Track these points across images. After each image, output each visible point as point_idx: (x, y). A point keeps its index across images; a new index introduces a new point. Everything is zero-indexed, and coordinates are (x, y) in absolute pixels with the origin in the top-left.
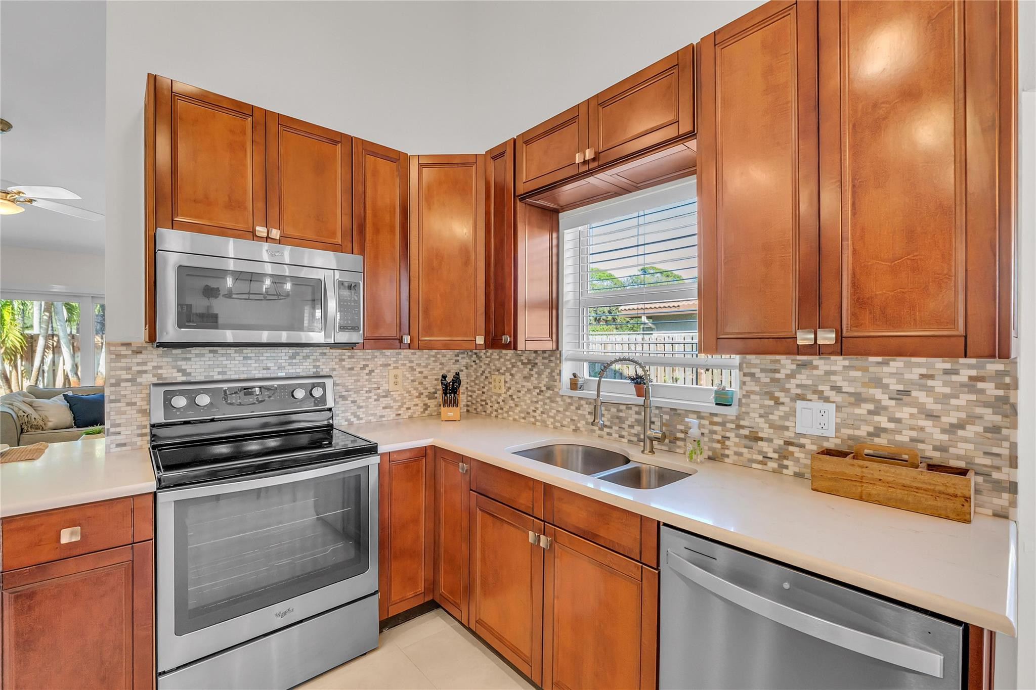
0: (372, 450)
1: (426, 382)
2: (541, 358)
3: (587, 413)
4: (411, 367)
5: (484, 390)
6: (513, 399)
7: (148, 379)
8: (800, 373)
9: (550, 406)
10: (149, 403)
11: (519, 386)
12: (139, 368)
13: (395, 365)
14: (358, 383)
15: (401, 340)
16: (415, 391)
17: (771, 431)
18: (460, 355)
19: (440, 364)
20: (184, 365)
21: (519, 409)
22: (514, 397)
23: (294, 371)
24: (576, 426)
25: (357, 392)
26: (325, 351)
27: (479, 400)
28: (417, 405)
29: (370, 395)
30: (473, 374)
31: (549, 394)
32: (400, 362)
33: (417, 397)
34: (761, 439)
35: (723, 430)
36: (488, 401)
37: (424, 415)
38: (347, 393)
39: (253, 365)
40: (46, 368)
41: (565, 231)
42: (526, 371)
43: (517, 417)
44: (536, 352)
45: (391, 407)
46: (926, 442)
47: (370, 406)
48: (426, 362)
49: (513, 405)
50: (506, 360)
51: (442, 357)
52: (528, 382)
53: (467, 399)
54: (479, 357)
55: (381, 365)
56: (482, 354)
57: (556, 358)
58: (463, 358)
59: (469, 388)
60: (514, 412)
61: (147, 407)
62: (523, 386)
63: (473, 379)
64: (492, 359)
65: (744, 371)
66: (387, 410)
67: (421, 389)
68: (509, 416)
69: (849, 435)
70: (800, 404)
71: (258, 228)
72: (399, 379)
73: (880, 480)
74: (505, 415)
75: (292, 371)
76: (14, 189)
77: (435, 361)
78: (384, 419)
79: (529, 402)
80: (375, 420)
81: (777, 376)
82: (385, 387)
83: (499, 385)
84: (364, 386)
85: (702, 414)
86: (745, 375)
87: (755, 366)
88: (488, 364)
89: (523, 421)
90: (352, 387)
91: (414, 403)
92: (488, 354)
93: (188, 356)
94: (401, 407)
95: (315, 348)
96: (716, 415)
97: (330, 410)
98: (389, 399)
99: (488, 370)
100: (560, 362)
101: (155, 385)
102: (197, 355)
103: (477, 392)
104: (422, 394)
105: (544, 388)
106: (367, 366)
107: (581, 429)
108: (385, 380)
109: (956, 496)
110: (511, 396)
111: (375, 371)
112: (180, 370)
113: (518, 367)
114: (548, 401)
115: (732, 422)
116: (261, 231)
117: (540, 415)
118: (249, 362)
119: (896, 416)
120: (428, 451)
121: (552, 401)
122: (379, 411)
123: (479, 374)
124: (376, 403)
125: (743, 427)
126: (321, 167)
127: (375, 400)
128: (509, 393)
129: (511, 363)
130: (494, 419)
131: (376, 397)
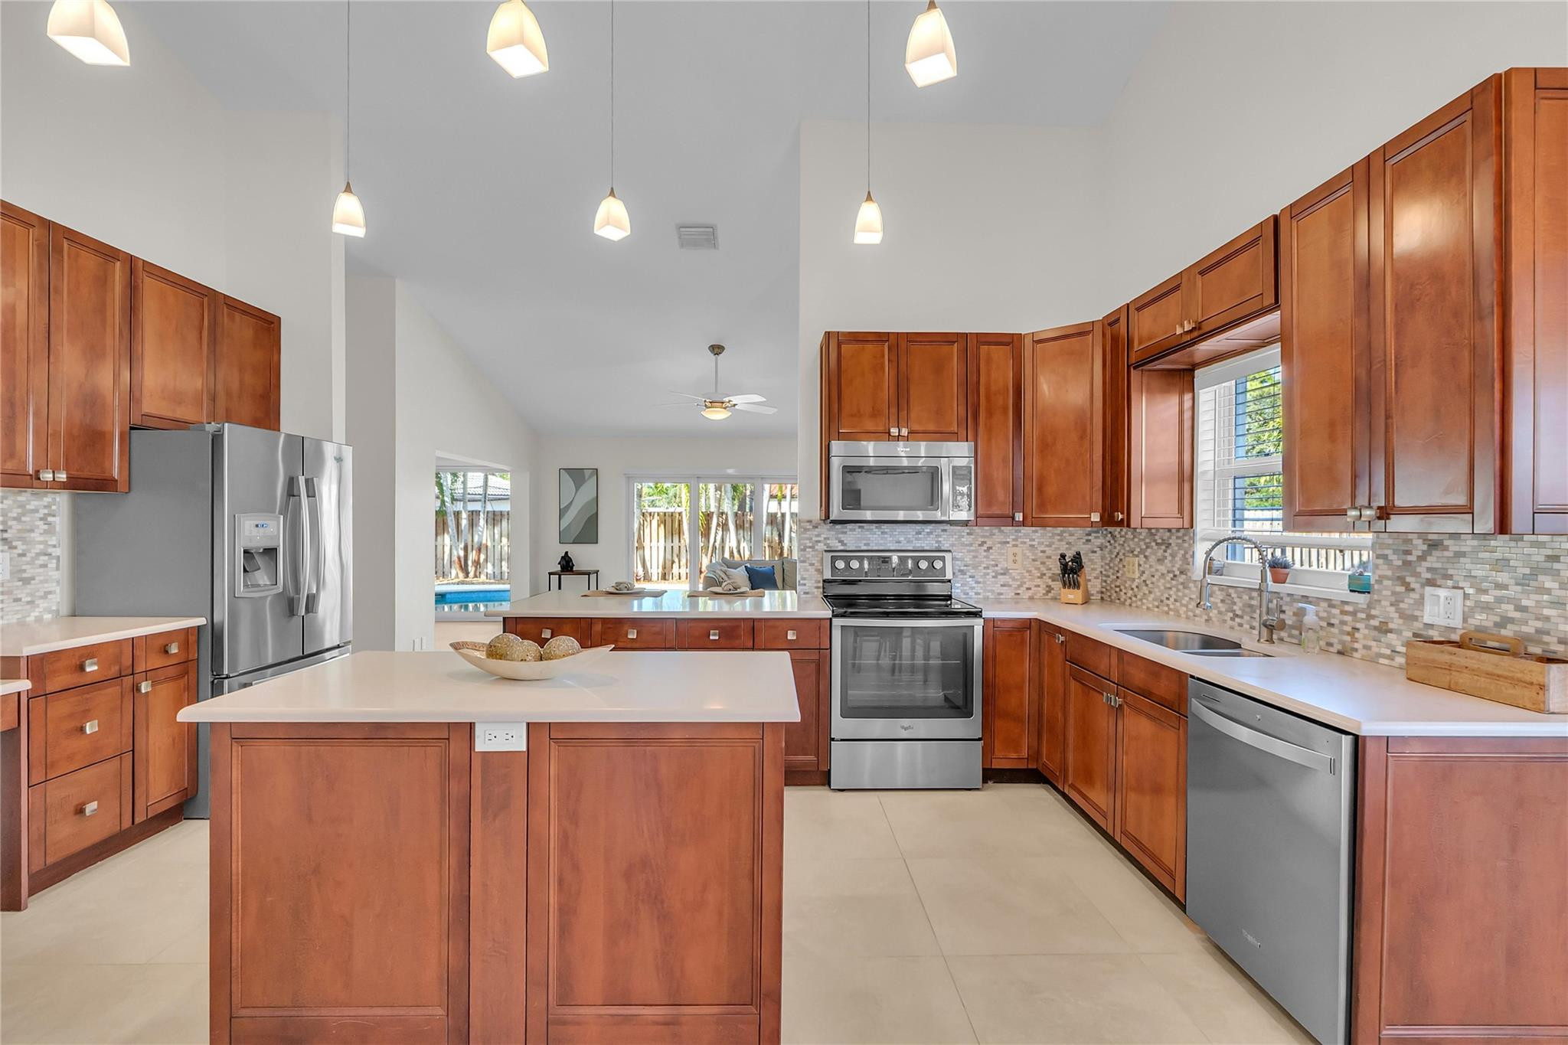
0: (977, 614)
1: (1049, 562)
2: (1175, 537)
3: (1219, 601)
4: (1032, 546)
5: (1119, 575)
6: (1147, 585)
7: (821, 547)
8: (1431, 555)
9: (1183, 593)
10: (822, 565)
11: (1153, 570)
12: (817, 539)
13: (1014, 543)
14: (977, 559)
15: (1013, 518)
16: (1036, 571)
17: (1401, 621)
18: (1093, 535)
19: (1067, 544)
20: (842, 537)
21: (1152, 596)
22: (1148, 582)
23: (919, 545)
24: (1209, 616)
25: (975, 567)
26: (946, 528)
27: (1113, 586)
28: (1039, 586)
29: (989, 571)
30: (1107, 556)
31: (1182, 578)
32: (1019, 540)
33: (1039, 578)
34: (1391, 631)
35: (1353, 621)
36: (1122, 587)
37: (1047, 597)
38: (965, 568)
39: (888, 539)
40: (717, 544)
41: (1200, 391)
42: (1160, 553)
43: (1150, 606)
44: (1169, 530)
45: (1010, 586)
46: (1552, 634)
47: (988, 583)
48: (1050, 540)
49: (1147, 592)
50: (1141, 540)
51: (1070, 535)
52: (1162, 565)
53: (1101, 584)
54: (1114, 537)
55: (1000, 543)
56: (1116, 533)
57: (1190, 538)
58: (1096, 537)
59: (1104, 573)
60: (1147, 600)
61: (821, 568)
62: (1157, 570)
63: (1108, 562)
64: (1126, 539)
65: (1378, 553)
66: (1004, 588)
67: (1043, 569)
68: (1143, 604)
69: (1476, 626)
70: (1428, 590)
71: (892, 430)
72: (1019, 558)
73: (1466, 667)
74: (1139, 603)
75: (918, 545)
76: (726, 399)
77: (1060, 540)
78: (1002, 597)
79: (1162, 588)
80: (993, 597)
81: (1409, 558)
82: (1003, 565)
83: (1133, 569)
84: (982, 562)
85: (1334, 602)
86: (1378, 557)
87: (1388, 547)
88: (1123, 545)
89: (1156, 609)
90: (971, 562)
91: (1035, 584)
92: (1123, 533)
93: (845, 530)
94: (1020, 586)
95: (938, 525)
96: (1347, 603)
97: (950, 581)
98: (1007, 577)
99: (1123, 551)
100: (1194, 542)
101: (826, 551)
102: (851, 530)
103: (1111, 576)
104: (1045, 574)
105: (1177, 573)
106: (985, 542)
107: (1214, 619)
108: (1003, 557)
109: (1532, 684)
110: (1144, 581)
111: (994, 548)
112: (841, 542)
113: (1152, 548)
114: (1181, 587)
115: (1362, 611)
116: (894, 431)
117: (1173, 604)
118: (886, 536)
119: (1523, 604)
120: (1033, 624)
121: (1185, 588)
122: (998, 589)
123: (1113, 556)
124: (993, 579)
125: (1374, 617)
126: (939, 367)
127: (993, 577)
128: (1143, 578)
129: (1145, 543)
130: (1128, 607)
131: (994, 574)
